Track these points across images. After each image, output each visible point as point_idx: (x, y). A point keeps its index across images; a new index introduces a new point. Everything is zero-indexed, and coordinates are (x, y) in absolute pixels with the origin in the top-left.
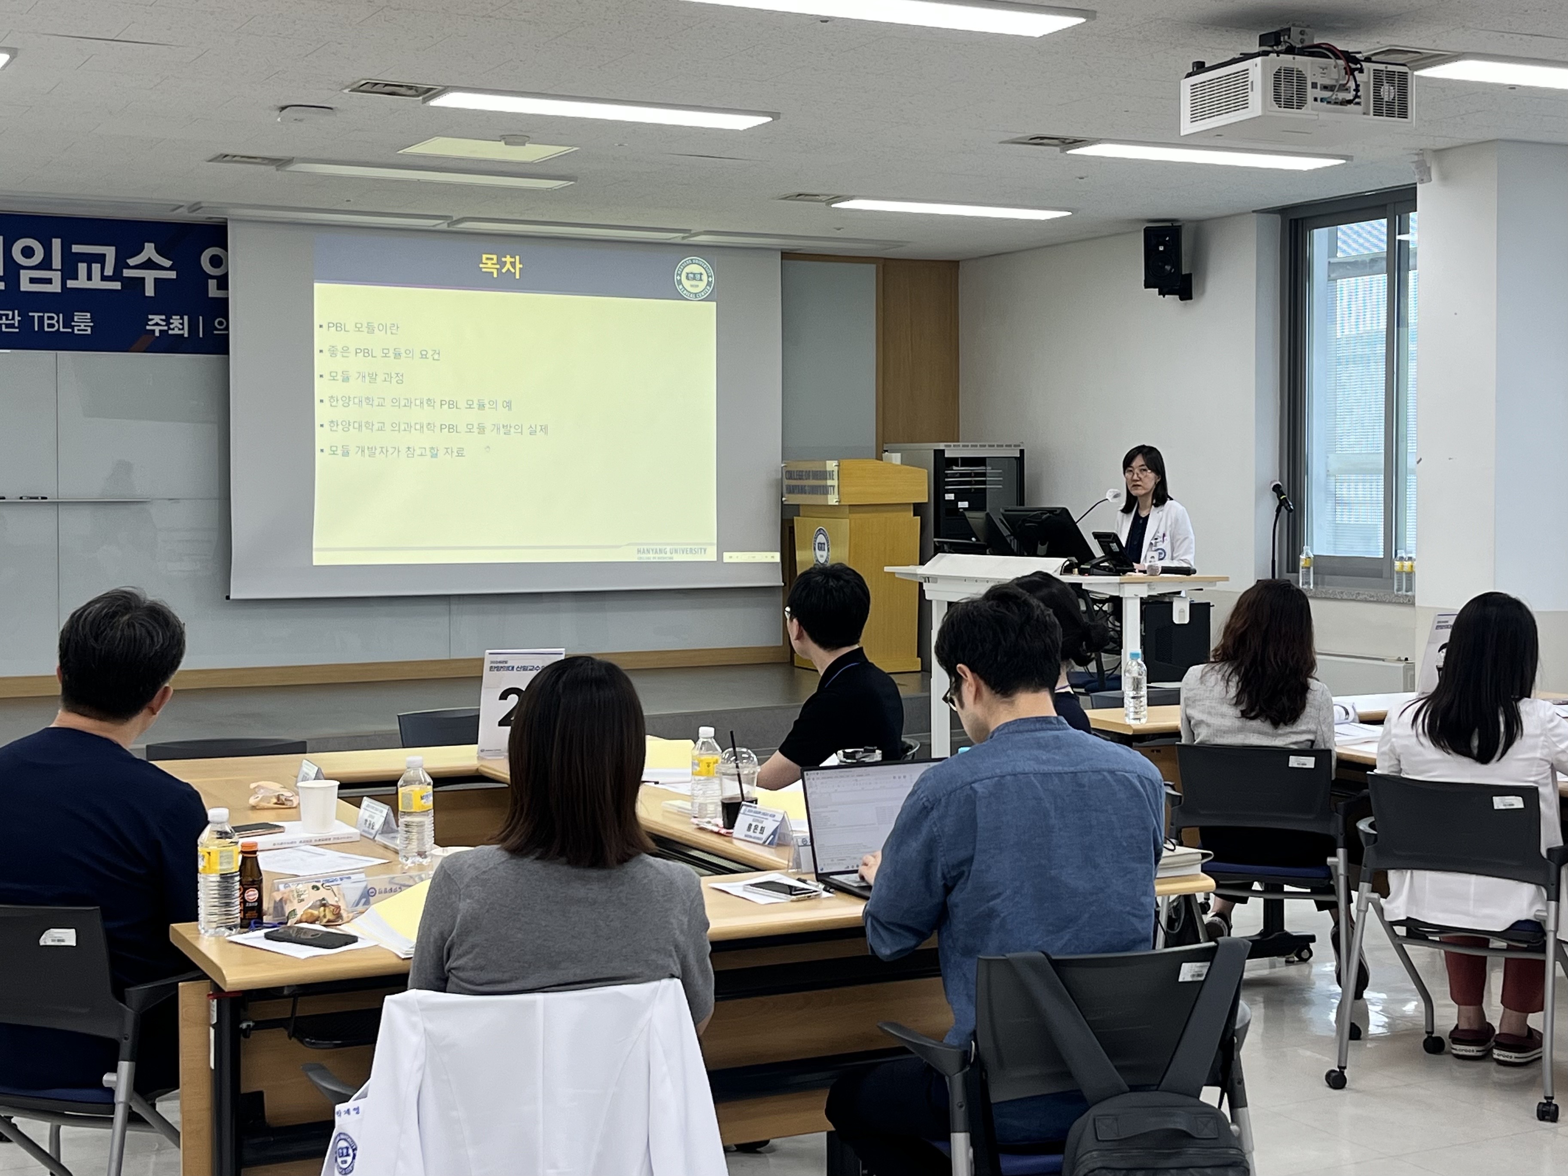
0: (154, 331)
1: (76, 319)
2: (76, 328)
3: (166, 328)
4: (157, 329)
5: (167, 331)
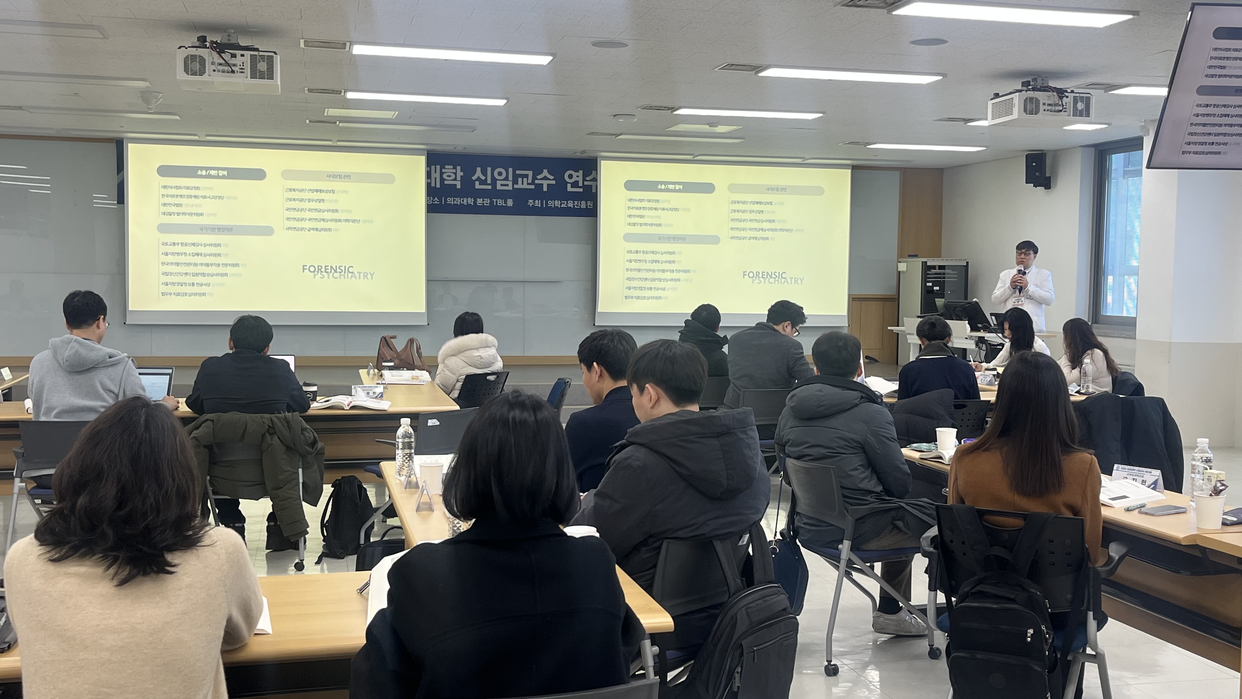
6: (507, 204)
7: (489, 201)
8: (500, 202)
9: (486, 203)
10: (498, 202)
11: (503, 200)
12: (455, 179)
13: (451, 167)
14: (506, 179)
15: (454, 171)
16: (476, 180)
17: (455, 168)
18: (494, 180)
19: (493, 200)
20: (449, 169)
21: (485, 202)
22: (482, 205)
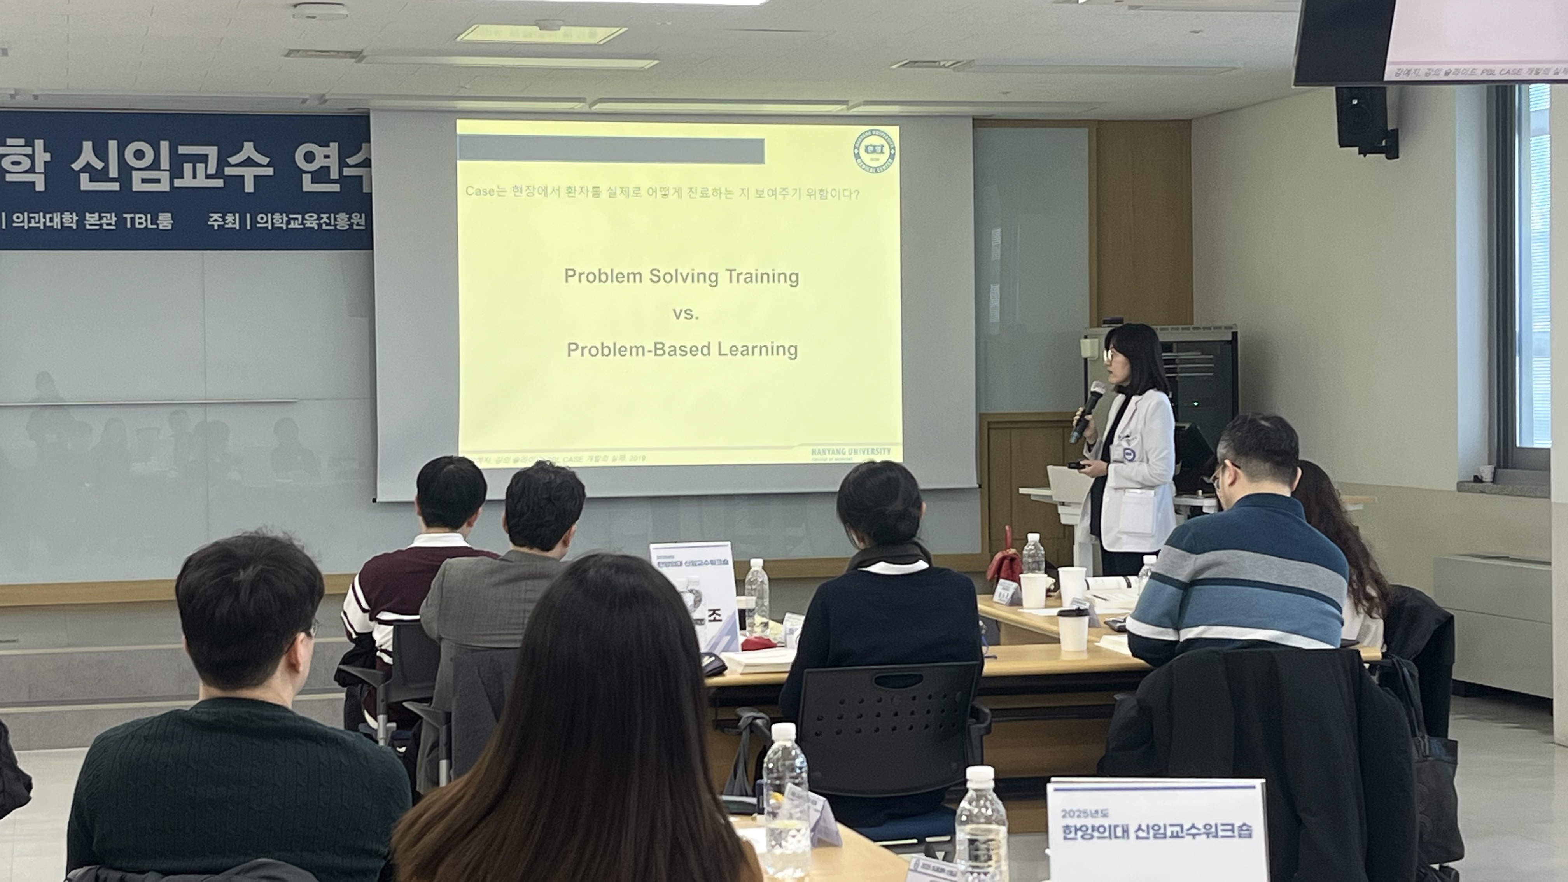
6: (158, 225)
7: (114, 219)
9: (110, 224)
21: (104, 221)
22: (97, 227)
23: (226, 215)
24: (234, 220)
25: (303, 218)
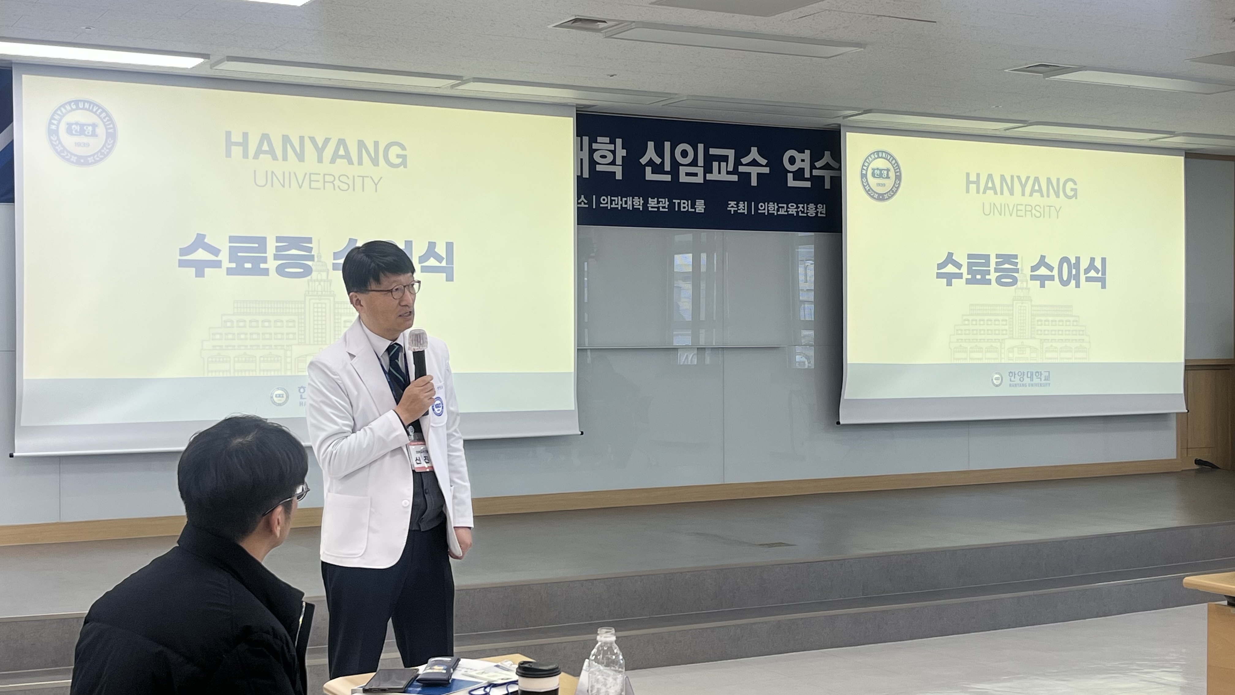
0: (731, 210)
1: (697, 203)
2: (697, 209)
3: (736, 209)
4: (732, 209)
5: (737, 211)
8: (685, 205)
9: (664, 207)
10: (682, 205)
11: (690, 201)
12: (613, 163)
13: (607, 140)
14: (694, 163)
15: (612, 147)
16: (648, 164)
17: (613, 142)
18: (675, 165)
19: (674, 201)
20: (603, 144)
23: (739, 203)
24: (744, 207)
25: (788, 207)
